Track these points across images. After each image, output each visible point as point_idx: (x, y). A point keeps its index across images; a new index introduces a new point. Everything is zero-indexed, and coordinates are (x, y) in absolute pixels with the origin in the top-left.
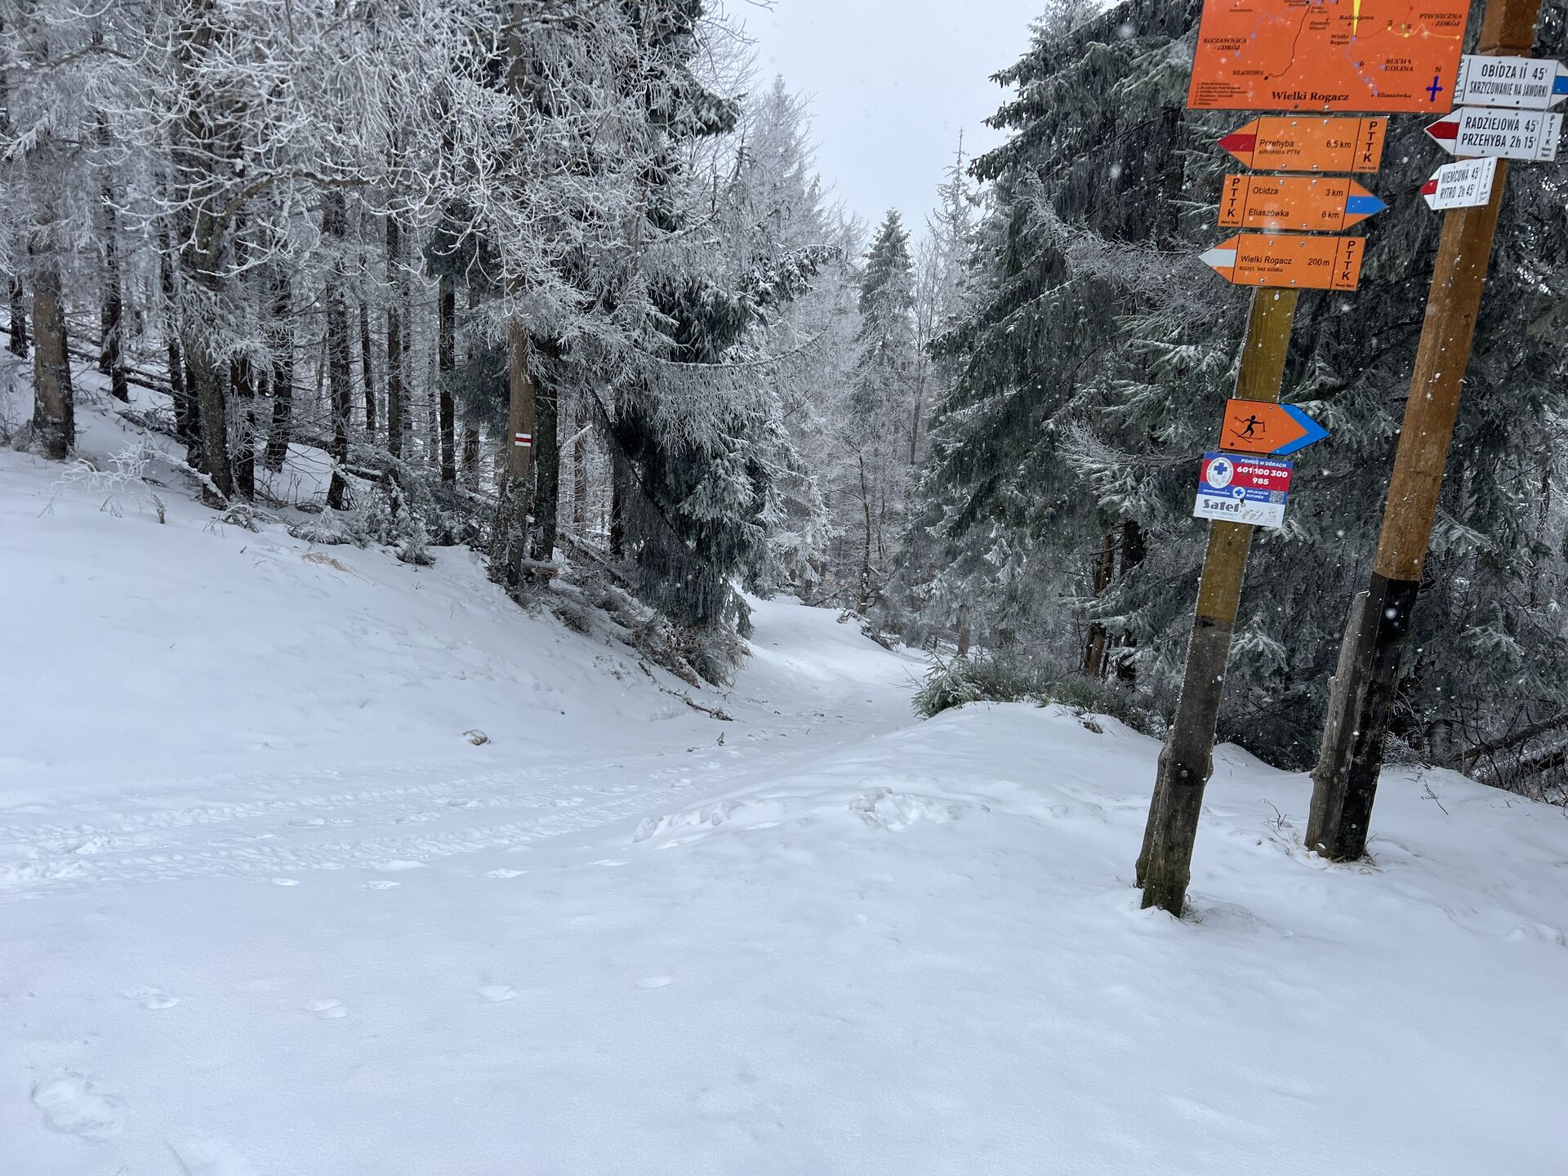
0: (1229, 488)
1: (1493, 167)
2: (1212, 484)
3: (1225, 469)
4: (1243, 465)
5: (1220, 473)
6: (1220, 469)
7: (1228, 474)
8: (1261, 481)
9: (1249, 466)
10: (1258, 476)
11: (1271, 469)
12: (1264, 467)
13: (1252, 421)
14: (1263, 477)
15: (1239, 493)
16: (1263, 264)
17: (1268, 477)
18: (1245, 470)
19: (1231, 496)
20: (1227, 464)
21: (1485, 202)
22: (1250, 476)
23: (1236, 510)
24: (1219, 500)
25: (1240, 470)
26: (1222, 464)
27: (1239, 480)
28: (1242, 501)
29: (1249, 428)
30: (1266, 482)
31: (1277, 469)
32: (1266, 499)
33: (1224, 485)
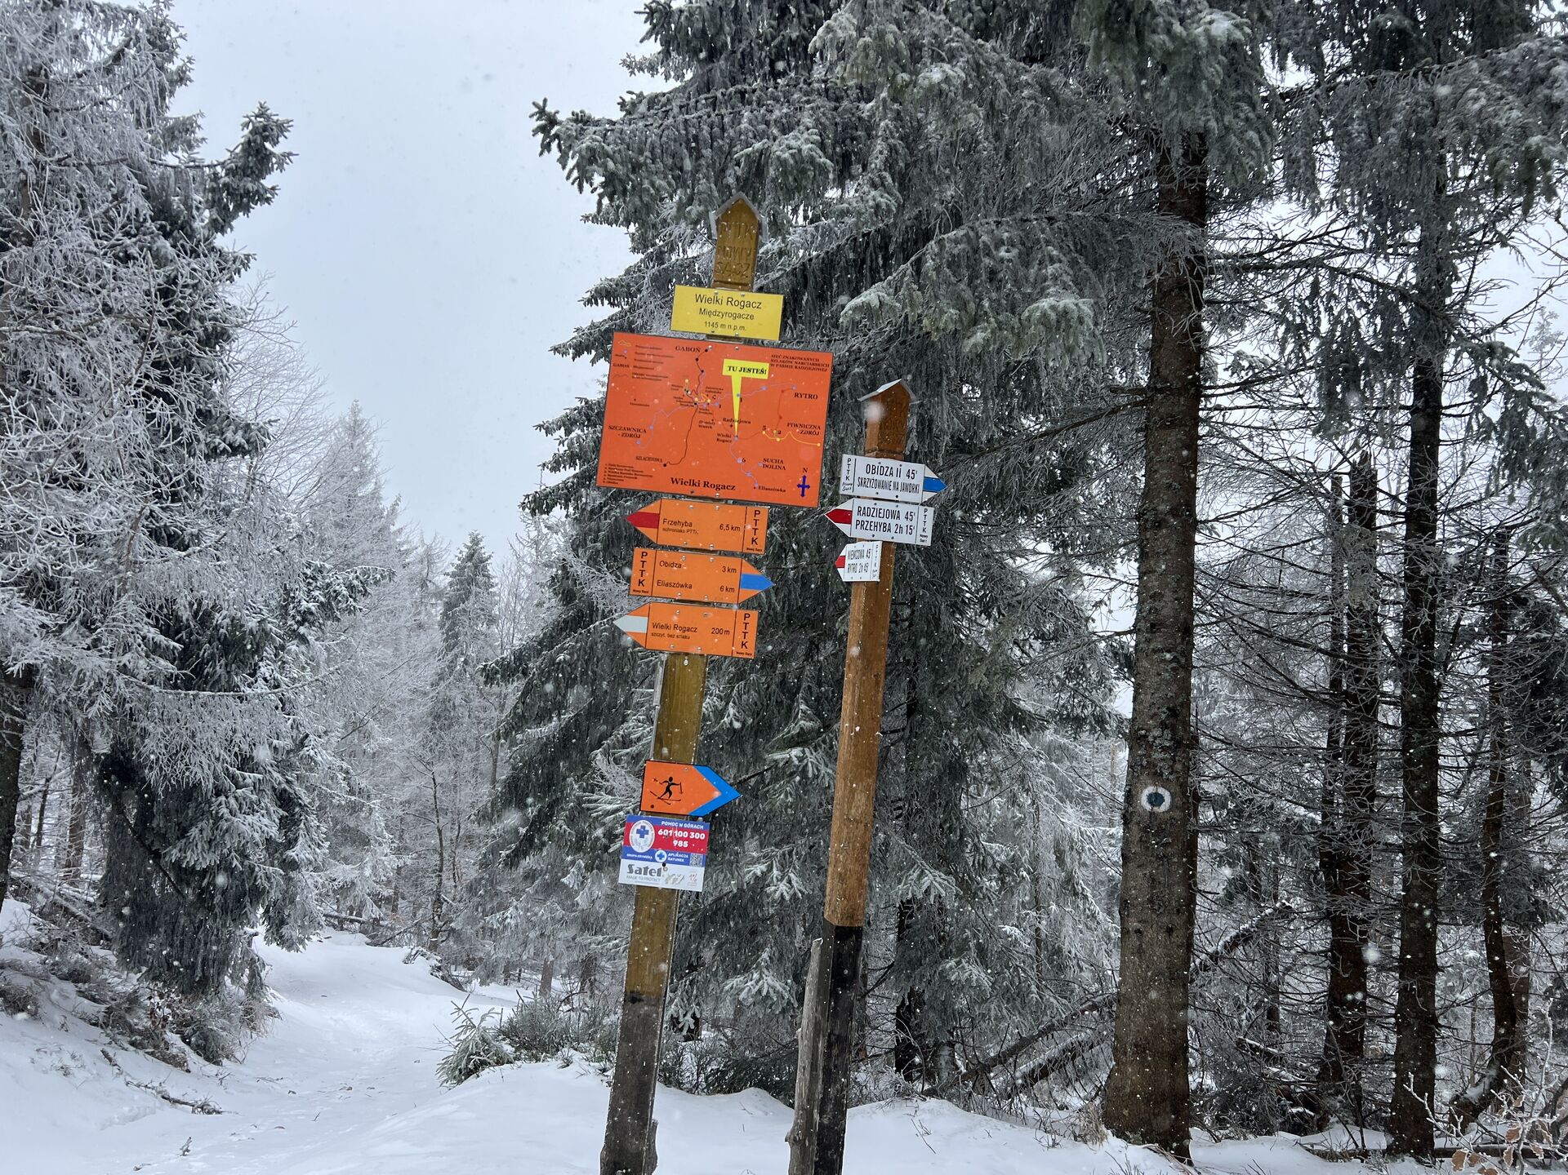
0: (651, 852)
1: (879, 549)
2: (636, 848)
3: (647, 832)
4: (664, 828)
5: (642, 836)
6: (642, 833)
7: (650, 837)
9: (669, 828)
10: (679, 839)
11: (689, 830)
12: (683, 829)
14: (683, 839)
15: (661, 856)
16: (671, 632)
17: (688, 839)
18: (666, 833)
19: (654, 860)
20: (649, 827)
21: (876, 579)
22: (671, 838)
23: (659, 875)
24: (642, 864)
25: (660, 832)
26: (643, 827)
27: (662, 843)
28: (664, 864)
29: (668, 790)
30: (686, 844)
31: (696, 831)
32: (687, 862)
33: (646, 849)
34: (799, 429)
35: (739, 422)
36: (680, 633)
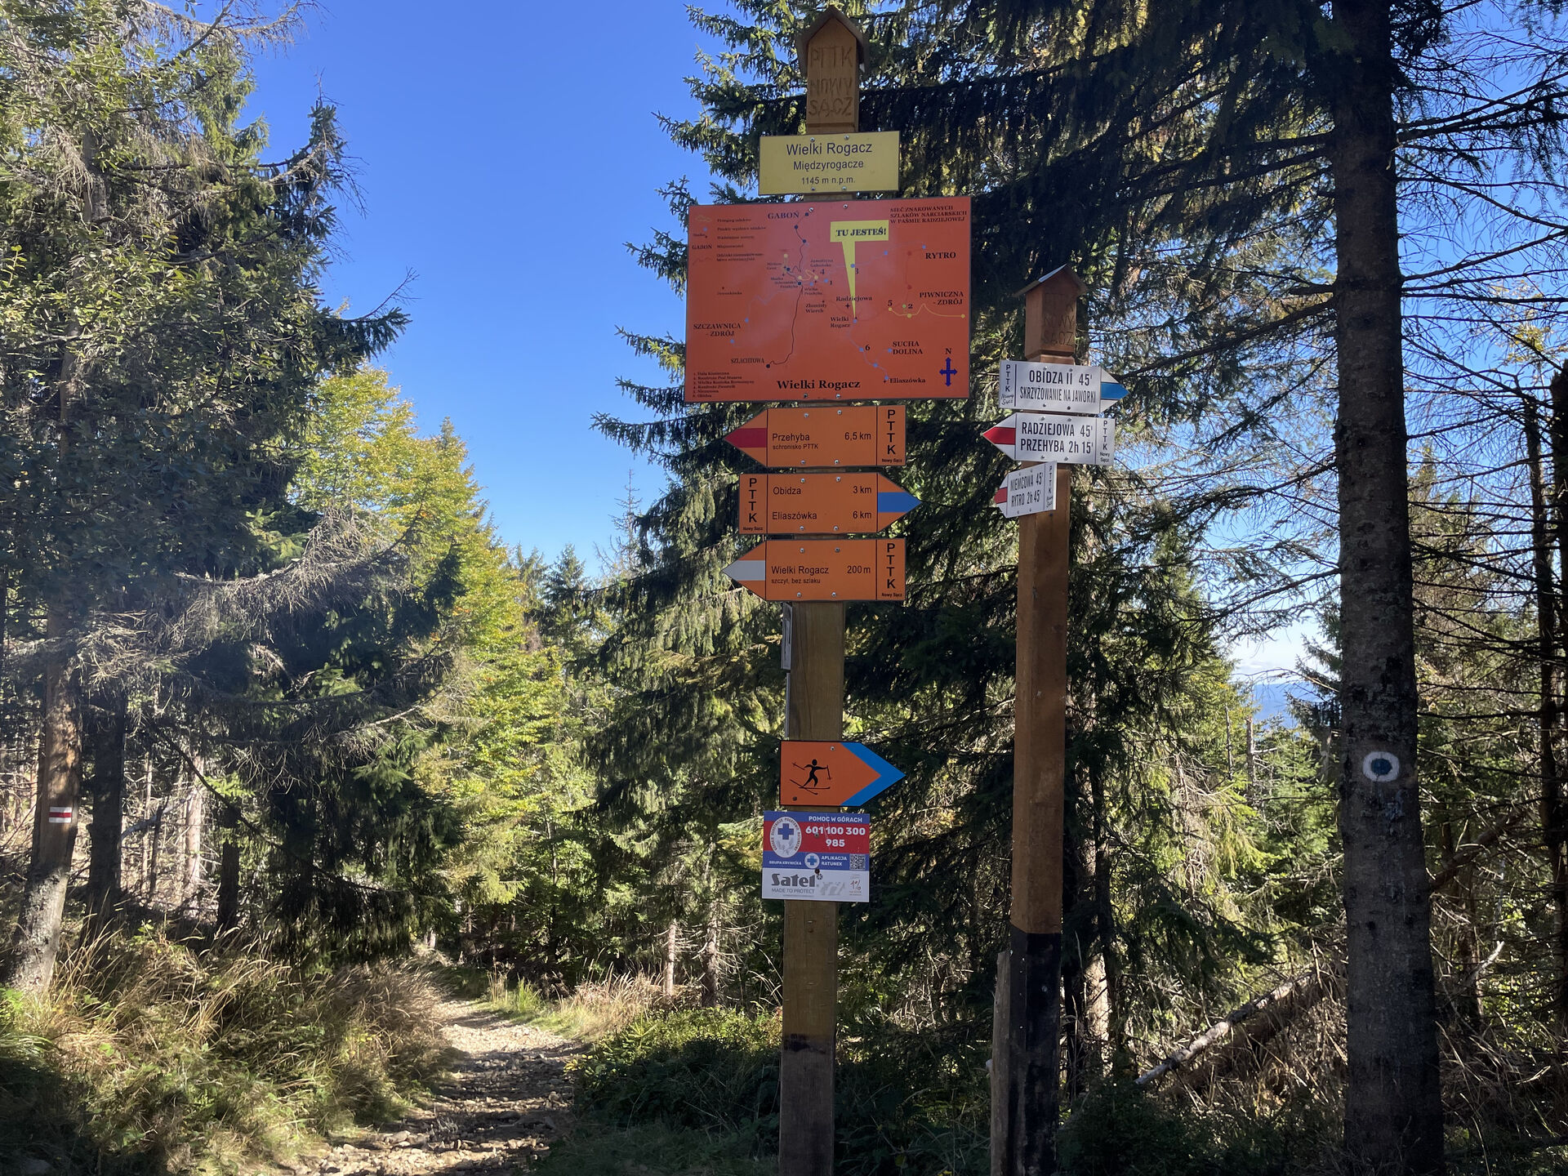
0: (799, 856)
1: (1055, 473)
2: (779, 852)
3: (792, 832)
4: (812, 824)
5: (786, 837)
6: (786, 832)
7: (796, 837)
8: (835, 843)
9: (819, 824)
10: (832, 837)
11: (845, 825)
12: (837, 825)
14: (838, 837)
15: (812, 861)
16: (796, 576)
17: (844, 836)
18: (815, 830)
19: (803, 866)
20: (793, 825)
21: (1054, 507)
22: (822, 837)
23: (812, 885)
24: (790, 873)
25: (808, 830)
26: (786, 826)
27: (812, 844)
28: (817, 871)
29: (812, 776)
30: (842, 843)
31: (853, 825)
32: (845, 866)
33: (793, 852)
34: (936, 299)
35: (858, 299)
36: (807, 576)
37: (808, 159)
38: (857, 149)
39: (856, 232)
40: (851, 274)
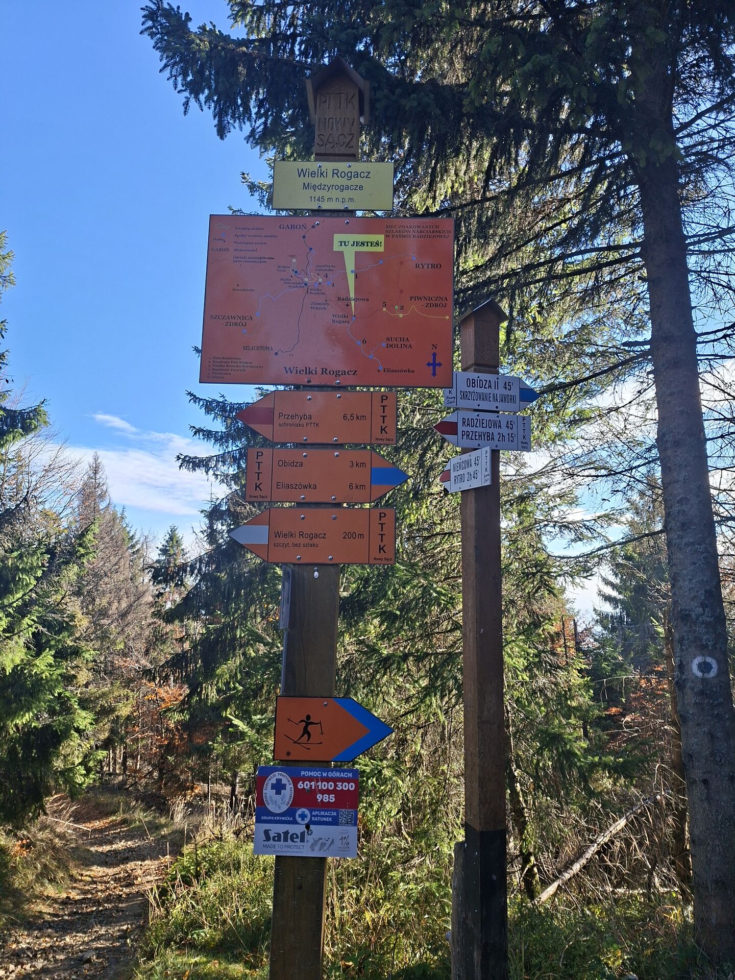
0: (291, 812)
1: (489, 454)
2: (271, 808)
3: (284, 787)
4: (304, 779)
5: (278, 793)
6: (279, 787)
7: (288, 793)
8: (326, 798)
10: (323, 792)
12: (328, 780)
13: (308, 721)
15: (303, 816)
16: (297, 540)
17: (334, 791)
18: (306, 785)
19: (295, 822)
20: (286, 780)
21: (488, 483)
22: (313, 792)
24: (281, 828)
25: (300, 785)
29: (306, 731)
30: (332, 798)
31: (343, 780)
32: (335, 822)
33: (285, 808)
34: (425, 302)
35: (356, 300)
36: (306, 541)
37: (316, 181)
38: (357, 175)
39: (356, 244)
40: (351, 278)
